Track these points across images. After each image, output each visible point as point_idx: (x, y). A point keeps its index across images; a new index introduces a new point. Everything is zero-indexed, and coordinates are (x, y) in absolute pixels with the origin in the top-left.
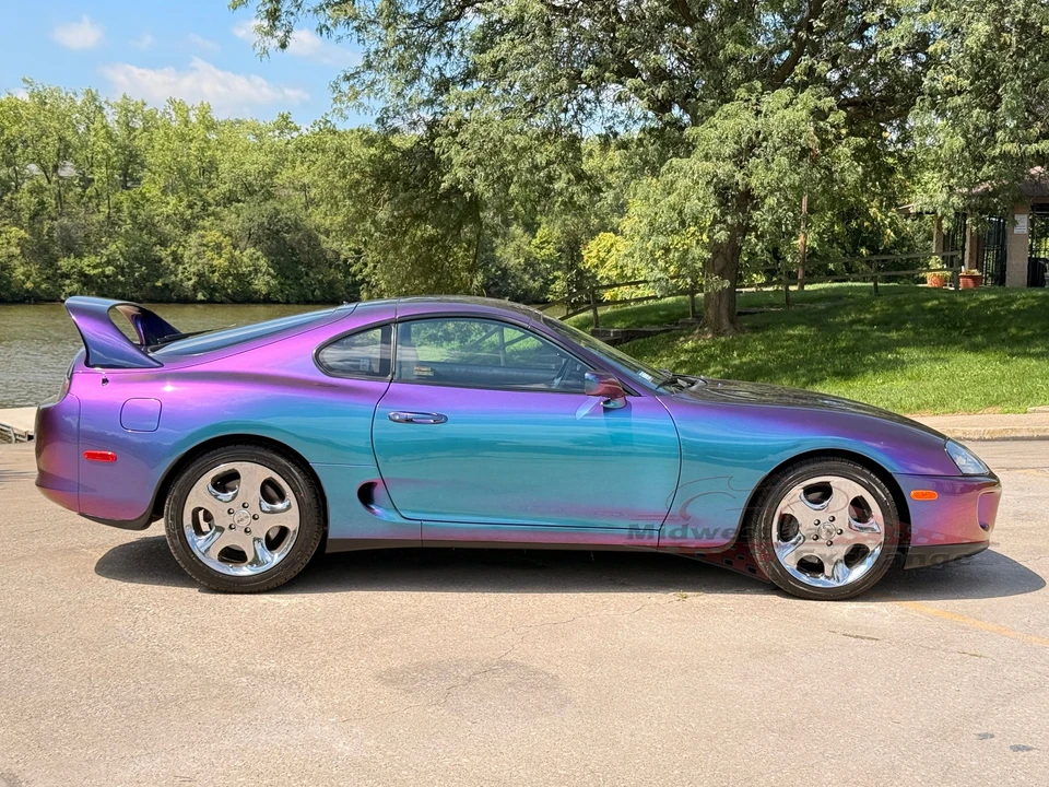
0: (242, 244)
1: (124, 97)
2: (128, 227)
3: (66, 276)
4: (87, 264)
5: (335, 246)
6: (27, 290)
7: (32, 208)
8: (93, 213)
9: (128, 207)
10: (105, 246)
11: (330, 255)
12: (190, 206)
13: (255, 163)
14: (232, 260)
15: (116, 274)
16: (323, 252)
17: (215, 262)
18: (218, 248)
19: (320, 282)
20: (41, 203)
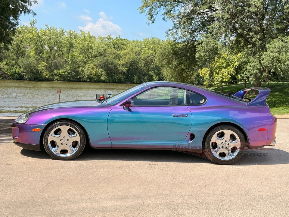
0: (98, 68)
1: (70, 30)
2: (70, 63)
3: (56, 75)
4: (61, 71)
5: (122, 69)
6: (46, 78)
7: (47, 57)
8: (62, 59)
9: (70, 58)
10: (65, 67)
11: (120, 71)
12: (86, 58)
13: (102, 47)
14: (96, 72)
15: (68, 75)
16: (119, 70)
17: (92, 72)
18: (93, 68)
19: (118, 78)
20: (49, 56)
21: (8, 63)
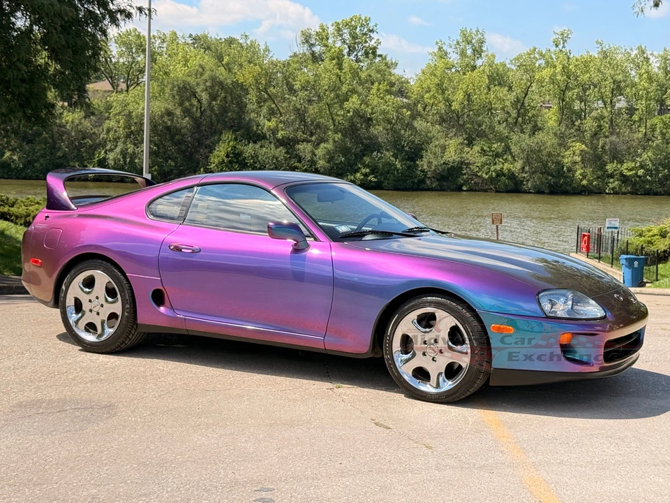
1: (665, 50)
2: (658, 142)
3: (612, 176)
4: (626, 168)
6: (583, 186)
7: (593, 130)
8: (635, 132)
9: (660, 128)
10: (640, 155)
15: (645, 175)
20: (599, 126)
21: (485, 148)
